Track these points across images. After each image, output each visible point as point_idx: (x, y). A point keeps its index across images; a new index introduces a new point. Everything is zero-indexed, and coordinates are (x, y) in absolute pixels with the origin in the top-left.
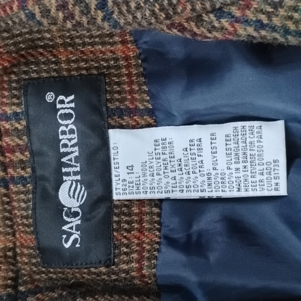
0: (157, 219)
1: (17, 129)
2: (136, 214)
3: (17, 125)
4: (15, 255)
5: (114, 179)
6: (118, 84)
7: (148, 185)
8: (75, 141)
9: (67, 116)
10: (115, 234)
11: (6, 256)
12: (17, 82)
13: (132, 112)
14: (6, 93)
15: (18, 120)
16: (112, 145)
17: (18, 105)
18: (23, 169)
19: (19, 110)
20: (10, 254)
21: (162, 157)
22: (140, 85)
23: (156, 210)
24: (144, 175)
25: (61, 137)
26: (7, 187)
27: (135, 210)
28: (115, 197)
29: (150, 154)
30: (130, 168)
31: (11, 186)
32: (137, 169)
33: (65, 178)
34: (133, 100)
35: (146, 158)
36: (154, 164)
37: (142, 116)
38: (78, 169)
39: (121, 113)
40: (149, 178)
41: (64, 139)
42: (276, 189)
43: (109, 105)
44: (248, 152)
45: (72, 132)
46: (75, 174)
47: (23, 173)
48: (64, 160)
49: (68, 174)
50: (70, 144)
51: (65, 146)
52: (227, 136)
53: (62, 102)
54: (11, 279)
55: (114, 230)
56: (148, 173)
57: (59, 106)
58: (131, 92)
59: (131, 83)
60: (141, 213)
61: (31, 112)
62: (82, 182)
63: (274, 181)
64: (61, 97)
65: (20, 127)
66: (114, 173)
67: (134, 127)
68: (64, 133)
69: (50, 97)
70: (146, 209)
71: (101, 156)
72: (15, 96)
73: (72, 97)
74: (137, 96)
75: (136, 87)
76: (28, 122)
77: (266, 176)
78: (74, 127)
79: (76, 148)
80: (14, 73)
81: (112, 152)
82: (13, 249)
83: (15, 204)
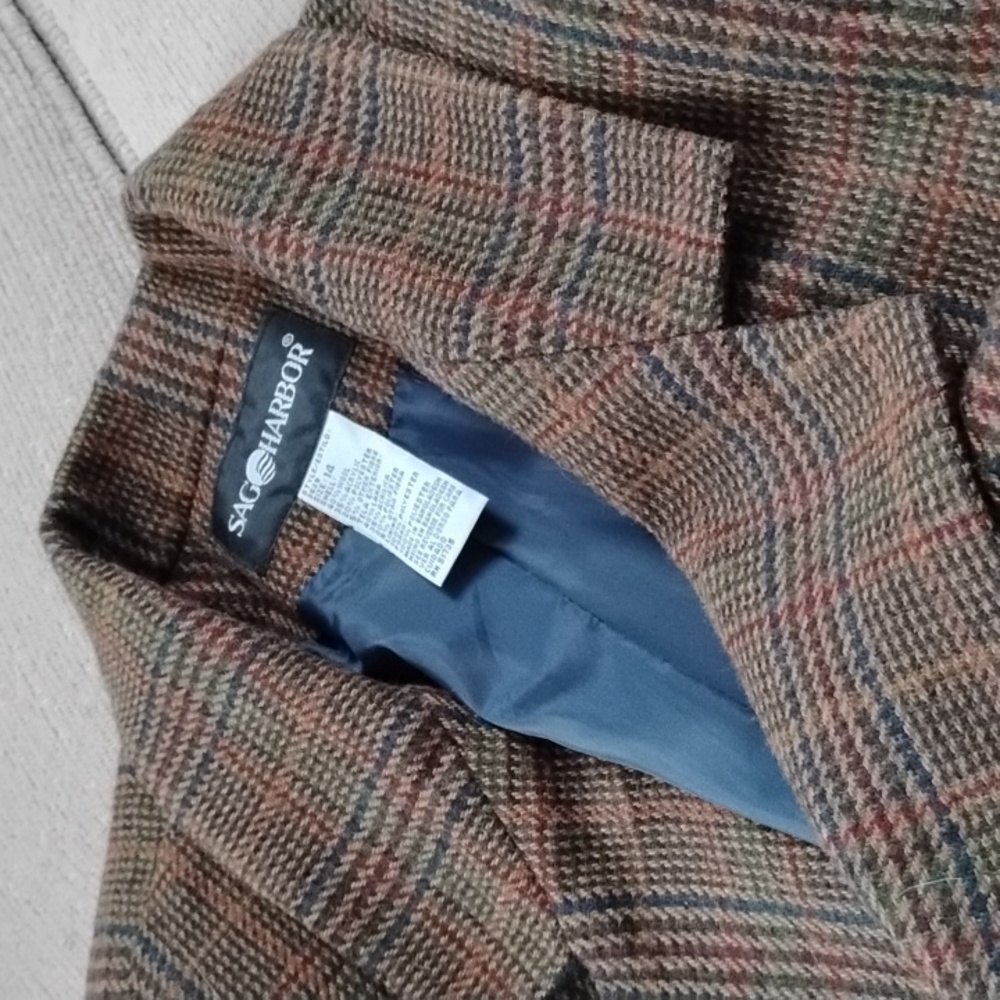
0: (332, 544)
1: (240, 360)
2: (314, 528)
3: (242, 356)
4: (191, 507)
5: (310, 472)
6: (367, 360)
7: (338, 499)
8: (288, 406)
9: (292, 372)
10: (280, 541)
11: (179, 504)
12: (265, 303)
13: (366, 401)
14: (248, 312)
15: (246, 351)
16: (325, 431)
17: (254, 332)
18: (231, 411)
19: (251, 340)
20: (185, 503)
21: (366, 473)
22: (390, 372)
23: (336, 533)
24: (340, 486)
25: (277, 394)
26: (206, 424)
27: (316, 522)
28: (300, 495)
29: (357, 463)
30: (331, 468)
31: (212, 425)
32: (337, 474)
33: (261, 444)
34: (374, 388)
35: (351, 465)
36: (356, 477)
37: (375, 412)
38: (278, 441)
39: (354, 397)
40: (343, 491)
41: (279, 397)
42: (433, 574)
43: (345, 380)
44: (434, 515)
45: (289, 393)
46: (274, 445)
47: (228, 415)
48: (269, 422)
49: (266, 441)
50: (282, 407)
51: (276, 406)
52: (426, 484)
53: (296, 352)
54: (178, 532)
55: (281, 535)
56: (345, 485)
57: (290, 355)
58: (377, 377)
59: (381, 366)
60: (320, 529)
61: (262, 348)
62: (276, 458)
63: (436, 563)
64: (299, 346)
65: (244, 360)
66: (313, 465)
67: (360, 421)
68: (281, 390)
69: (287, 340)
70: (327, 527)
71: (308, 438)
72: (254, 319)
73: (310, 352)
74: (380, 384)
75: (383, 373)
76: (254, 357)
77: (432, 552)
78: (294, 389)
79: (286, 416)
80: (266, 292)
81: (322, 439)
82: (190, 499)
83: (208, 448)
